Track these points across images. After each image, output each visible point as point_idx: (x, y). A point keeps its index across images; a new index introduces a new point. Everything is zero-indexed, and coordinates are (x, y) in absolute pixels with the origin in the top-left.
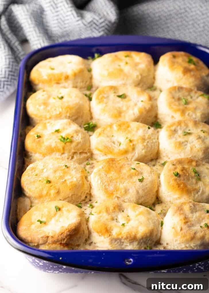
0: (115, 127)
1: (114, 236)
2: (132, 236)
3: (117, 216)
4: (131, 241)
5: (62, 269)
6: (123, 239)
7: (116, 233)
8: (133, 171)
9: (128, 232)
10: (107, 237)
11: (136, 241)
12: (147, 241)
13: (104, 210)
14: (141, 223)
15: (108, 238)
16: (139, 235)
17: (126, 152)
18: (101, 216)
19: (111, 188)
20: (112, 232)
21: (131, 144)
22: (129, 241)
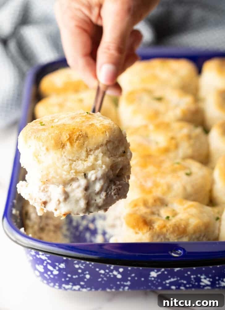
0: (151, 127)
1: (156, 230)
2: (181, 229)
3: (158, 211)
4: (179, 237)
5: (84, 281)
6: (168, 234)
7: (159, 226)
8: (176, 166)
9: (175, 225)
10: (147, 231)
11: (186, 236)
12: (201, 238)
13: (141, 204)
14: (192, 216)
15: (148, 233)
16: (190, 229)
17: (167, 150)
18: (137, 210)
19: (149, 184)
20: (153, 225)
21: (173, 142)
22: (177, 235)
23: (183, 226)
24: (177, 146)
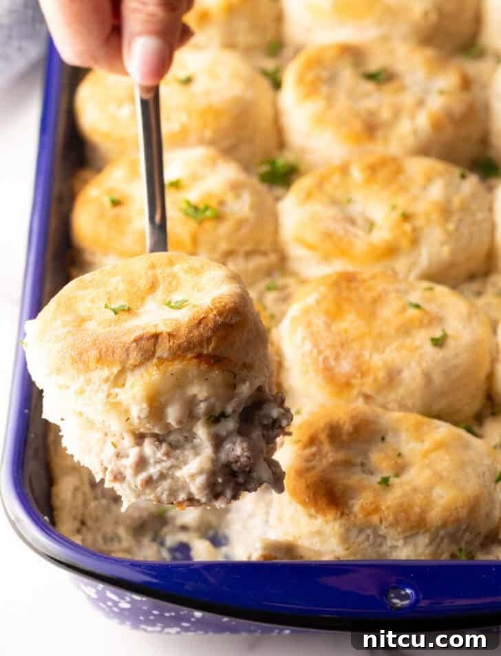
0: (357, 174)
1: (356, 517)
2: (413, 518)
3: (364, 455)
4: (407, 533)
5: (189, 622)
6: (383, 526)
7: (363, 508)
8: (412, 312)
9: (401, 505)
10: (334, 520)
11: (425, 532)
12: (460, 534)
13: (323, 436)
14: (441, 478)
16: (435, 515)
17: (391, 251)
19: (345, 366)
20: (351, 502)
21: (408, 227)
22: (404, 531)
23: (417, 510)
24: (415, 242)
